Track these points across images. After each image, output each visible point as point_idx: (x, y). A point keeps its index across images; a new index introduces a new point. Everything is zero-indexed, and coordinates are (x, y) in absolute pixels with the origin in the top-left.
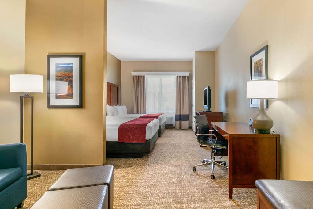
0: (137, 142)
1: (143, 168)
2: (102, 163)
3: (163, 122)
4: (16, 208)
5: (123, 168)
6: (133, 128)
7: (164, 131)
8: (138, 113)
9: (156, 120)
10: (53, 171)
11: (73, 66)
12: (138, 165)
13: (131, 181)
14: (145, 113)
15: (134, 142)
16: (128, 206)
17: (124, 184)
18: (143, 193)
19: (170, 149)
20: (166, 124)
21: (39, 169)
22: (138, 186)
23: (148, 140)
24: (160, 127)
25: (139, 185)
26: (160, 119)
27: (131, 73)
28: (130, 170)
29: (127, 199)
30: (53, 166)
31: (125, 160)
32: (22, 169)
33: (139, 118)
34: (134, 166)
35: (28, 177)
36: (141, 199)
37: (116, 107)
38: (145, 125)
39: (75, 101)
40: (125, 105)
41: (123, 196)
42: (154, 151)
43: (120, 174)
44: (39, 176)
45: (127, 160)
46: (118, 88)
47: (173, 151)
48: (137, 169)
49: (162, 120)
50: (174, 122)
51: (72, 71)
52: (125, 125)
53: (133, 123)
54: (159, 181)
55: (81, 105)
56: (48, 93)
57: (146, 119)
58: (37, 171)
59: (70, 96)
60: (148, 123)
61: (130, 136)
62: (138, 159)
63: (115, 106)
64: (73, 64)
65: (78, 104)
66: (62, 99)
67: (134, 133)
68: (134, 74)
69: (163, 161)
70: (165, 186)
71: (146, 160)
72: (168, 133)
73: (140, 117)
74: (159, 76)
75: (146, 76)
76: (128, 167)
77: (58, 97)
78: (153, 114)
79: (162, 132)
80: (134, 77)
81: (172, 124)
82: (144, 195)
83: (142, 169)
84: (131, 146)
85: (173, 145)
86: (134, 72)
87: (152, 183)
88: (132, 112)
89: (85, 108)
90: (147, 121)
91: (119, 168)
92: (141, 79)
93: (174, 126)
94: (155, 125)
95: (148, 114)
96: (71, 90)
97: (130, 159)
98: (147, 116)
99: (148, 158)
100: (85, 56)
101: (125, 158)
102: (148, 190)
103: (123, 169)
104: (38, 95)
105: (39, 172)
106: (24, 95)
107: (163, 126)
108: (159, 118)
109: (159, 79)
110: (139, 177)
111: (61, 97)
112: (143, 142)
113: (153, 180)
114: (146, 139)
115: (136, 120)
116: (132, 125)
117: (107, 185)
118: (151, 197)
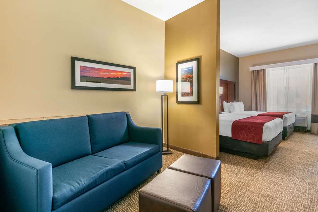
0: (252, 142)
1: (258, 172)
2: (214, 155)
3: (289, 123)
4: (157, 172)
5: (236, 165)
6: (247, 126)
7: (292, 134)
8: (257, 110)
9: (278, 120)
10: (180, 152)
11: (192, 69)
12: (253, 167)
13: (242, 182)
14: (266, 111)
15: (248, 141)
16: (236, 208)
17: (234, 183)
18: (255, 200)
19: (300, 158)
20: (295, 125)
21: (172, 149)
22: (249, 190)
23: (265, 142)
24: (285, 128)
25: (251, 189)
26: (286, 118)
27: (249, 69)
28: (243, 170)
29: (236, 200)
30: (181, 148)
31: (238, 157)
32: (159, 146)
33: (257, 116)
34: (248, 167)
35: (163, 153)
36: (252, 207)
37: (233, 103)
38: (262, 124)
39: (194, 98)
40: (242, 101)
41: (232, 194)
42: (275, 155)
43: (232, 171)
44: (172, 153)
45: (241, 158)
46: (235, 84)
47: (305, 162)
48: (252, 171)
49: (288, 119)
50: (308, 124)
51: (192, 73)
52: (238, 122)
53: (247, 121)
54: (279, 194)
55: (198, 102)
56: (177, 92)
57: (265, 117)
58: (171, 149)
59: (191, 94)
60: (265, 123)
61: (243, 133)
62: (253, 160)
63: (231, 102)
64: (192, 67)
65: (196, 101)
66: (185, 96)
67: (248, 131)
68: (252, 69)
69: (287, 171)
70: (287, 204)
71: (263, 164)
72: (298, 137)
73: (259, 115)
74: (285, 67)
75: (267, 70)
76: (241, 165)
77: (183, 95)
78: (276, 113)
79: (289, 135)
80: (253, 72)
81: (306, 126)
82: (256, 204)
83: (256, 173)
84: (244, 145)
85: (304, 154)
86: (253, 66)
87: (268, 193)
88: (250, 109)
89: (201, 104)
90: (266, 120)
91: (231, 164)
92: (261, 74)
93: (309, 129)
94: (276, 126)
95: (269, 112)
96: (191, 88)
97: (244, 158)
98: (267, 114)
99: (266, 162)
100: (201, 58)
101: (238, 155)
102: (261, 199)
103: (235, 167)
104: (170, 93)
105: (172, 150)
106: (163, 94)
107: (291, 128)
108: (283, 118)
109: (286, 70)
110: (252, 181)
111: (185, 95)
112: (260, 143)
113: (269, 190)
114: (263, 140)
115: (253, 117)
116: (246, 122)
117: (210, 179)
118: (265, 210)
